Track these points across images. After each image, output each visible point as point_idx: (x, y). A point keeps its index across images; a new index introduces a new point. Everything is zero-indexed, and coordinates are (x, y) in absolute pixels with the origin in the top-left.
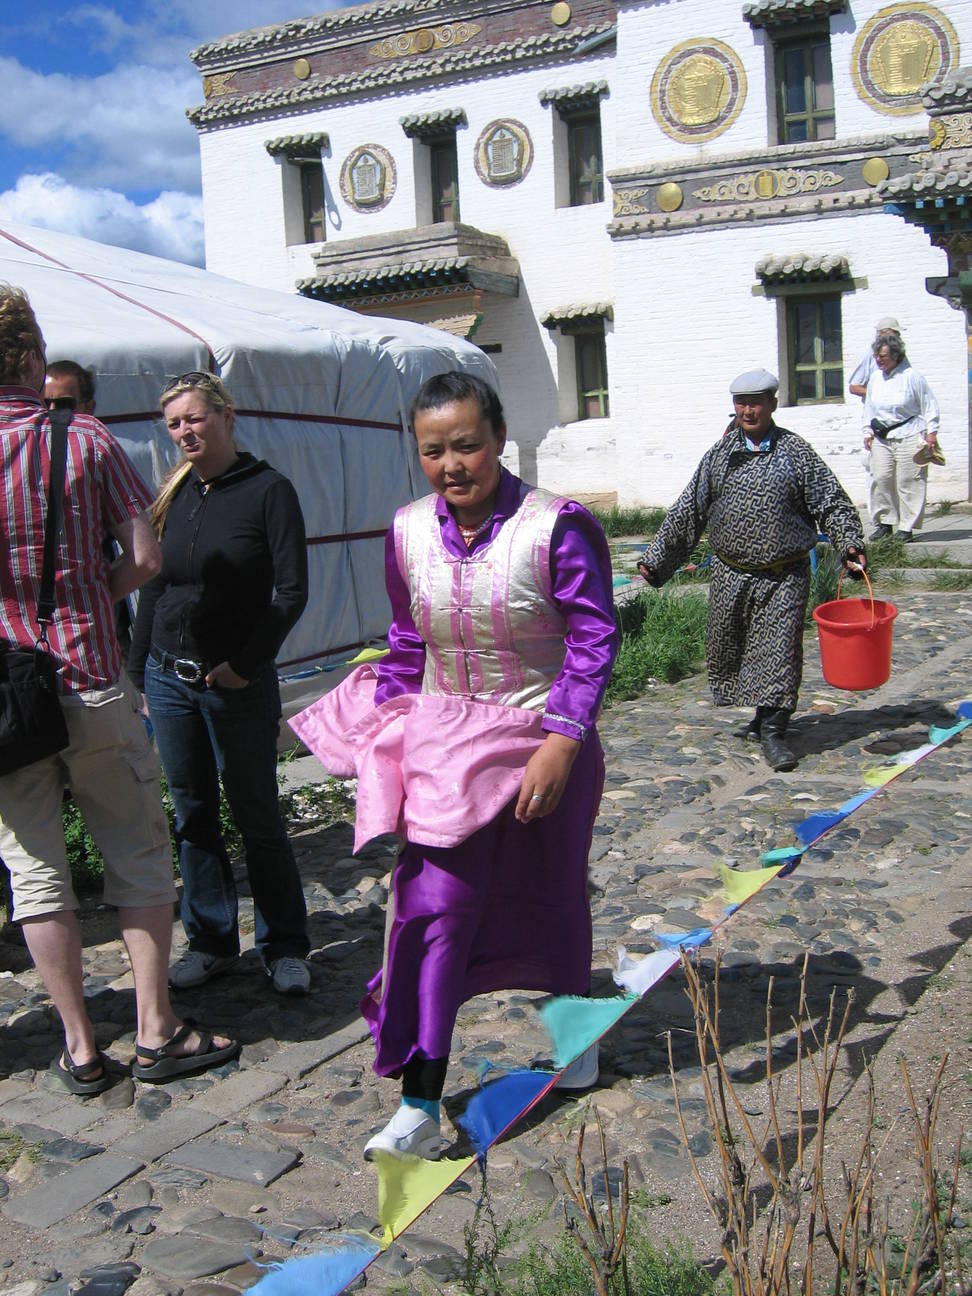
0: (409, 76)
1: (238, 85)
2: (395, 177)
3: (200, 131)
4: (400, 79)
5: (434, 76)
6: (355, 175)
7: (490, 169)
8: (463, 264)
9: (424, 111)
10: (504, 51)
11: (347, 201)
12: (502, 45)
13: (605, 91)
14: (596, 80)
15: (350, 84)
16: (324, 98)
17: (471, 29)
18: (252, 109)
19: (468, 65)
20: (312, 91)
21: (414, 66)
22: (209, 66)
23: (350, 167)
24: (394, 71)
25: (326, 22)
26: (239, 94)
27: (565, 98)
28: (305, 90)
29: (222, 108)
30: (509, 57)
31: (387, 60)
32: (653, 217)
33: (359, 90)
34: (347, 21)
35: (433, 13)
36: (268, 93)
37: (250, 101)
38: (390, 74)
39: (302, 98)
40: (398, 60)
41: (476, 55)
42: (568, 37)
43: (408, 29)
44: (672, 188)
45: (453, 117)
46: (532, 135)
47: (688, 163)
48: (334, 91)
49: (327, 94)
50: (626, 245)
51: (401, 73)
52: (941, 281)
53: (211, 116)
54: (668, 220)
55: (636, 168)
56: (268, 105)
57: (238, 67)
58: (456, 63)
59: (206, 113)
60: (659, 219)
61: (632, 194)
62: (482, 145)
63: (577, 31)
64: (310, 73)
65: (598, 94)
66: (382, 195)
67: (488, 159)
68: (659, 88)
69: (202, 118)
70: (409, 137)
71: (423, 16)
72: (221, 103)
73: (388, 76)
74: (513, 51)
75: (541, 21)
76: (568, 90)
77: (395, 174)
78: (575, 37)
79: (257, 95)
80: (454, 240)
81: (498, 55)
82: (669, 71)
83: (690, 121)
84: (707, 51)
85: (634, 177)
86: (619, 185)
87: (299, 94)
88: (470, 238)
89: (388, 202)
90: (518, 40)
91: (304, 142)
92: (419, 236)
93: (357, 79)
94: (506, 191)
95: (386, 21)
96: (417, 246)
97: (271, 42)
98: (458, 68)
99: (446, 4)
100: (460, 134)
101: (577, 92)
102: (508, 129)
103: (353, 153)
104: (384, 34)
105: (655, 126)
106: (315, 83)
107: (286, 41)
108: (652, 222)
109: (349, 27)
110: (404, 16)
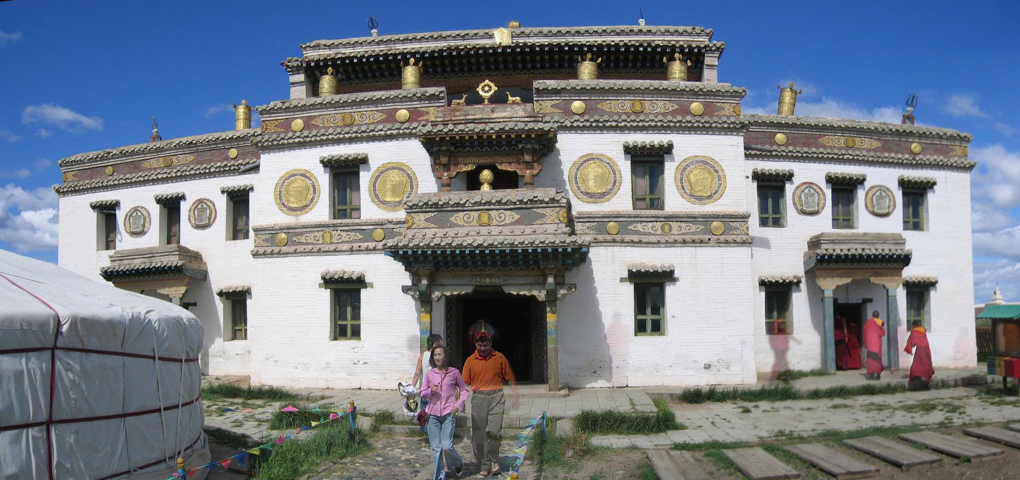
0: (160, 176)
1: (79, 176)
2: (150, 222)
3: (60, 196)
4: (155, 178)
5: (172, 177)
6: (131, 220)
7: (195, 221)
8: (181, 264)
9: (167, 193)
10: (206, 168)
11: (127, 232)
12: (205, 166)
13: (252, 189)
14: (248, 184)
15: (132, 179)
16: (119, 184)
17: (191, 158)
18: (85, 187)
19: (188, 173)
20: (113, 181)
21: (162, 172)
22: (66, 168)
23: (129, 215)
24: (153, 174)
25: (122, 150)
26: (79, 181)
27: (233, 191)
29: (71, 186)
30: (207, 171)
31: (150, 169)
32: (273, 248)
33: (136, 181)
34: (132, 151)
35: (173, 150)
36: (92, 181)
37: (84, 184)
39: (108, 184)
40: (155, 169)
41: (192, 169)
42: (236, 164)
43: (159, 156)
44: (284, 235)
45: (179, 196)
46: (216, 206)
47: (291, 224)
48: (124, 182)
49: (120, 182)
50: (260, 261)
51: (156, 175)
52: (408, 288)
53: (65, 190)
54: (280, 250)
55: (266, 225)
56: (93, 186)
57: (80, 168)
58: (182, 172)
59: (63, 189)
60: (276, 249)
61: (263, 237)
62: (192, 210)
63: (240, 162)
64: (113, 173)
65: (248, 190)
66: (143, 230)
67: (195, 216)
68: (278, 190)
69: (61, 191)
70: (158, 203)
71: (168, 150)
72: (71, 184)
73: (150, 176)
74: (210, 168)
75: (224, 156)
76: (235, 187)
77: (150, 220)
78: (239, 164)
79: (87, 181)
80: (177, 253)
81: (202, 170)
82: (283, 183)
83: (293, 205)
84: (302, 175)
85: (265, 229)
86: (258, 232)
87: (107, 182)
88: (184, 252)
89: (146, 233)
90: (212, 164)
91: (108, 204)
92: (160, 250)
93: (135, 177)
94: (203, 231)
95: (150, 152)
96: (159, 255)
97: (96, 158)
98: (183, 174)
99: (179, 146)
100: (182, 203)
101: (238, 188)
102: (205, 203)
103: (131, 210)
104: (149, 158)
105: (276, 206)
106: (115, 177)
107: (103, 158)
108: (273, 250)
109: (133, 153)
110: (159, 150)
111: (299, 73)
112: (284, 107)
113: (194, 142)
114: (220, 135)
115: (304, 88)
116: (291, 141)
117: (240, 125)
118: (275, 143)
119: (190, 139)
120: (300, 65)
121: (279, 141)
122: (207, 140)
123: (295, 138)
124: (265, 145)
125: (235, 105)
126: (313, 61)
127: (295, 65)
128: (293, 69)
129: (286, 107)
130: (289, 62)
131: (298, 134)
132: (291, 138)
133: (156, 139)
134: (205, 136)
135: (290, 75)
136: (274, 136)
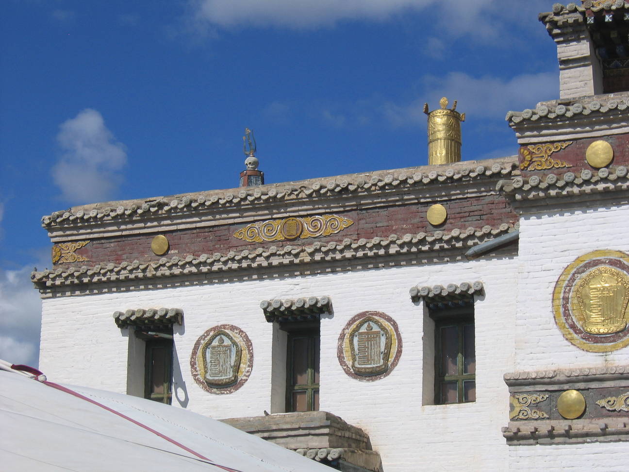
0: (275, 261)
1: (90, 253)
2: (251, 360)
3: (44, 296)
4: (265, 264)
5: (302, 263)
6: (208, 355)
7: (354, 360)
8: (336, 456)
9: (290, 297)
10: (378, 246)
11: (197, 381)
12: (376, 240)
13: (480, 293)
14: (472, 282)
15: (212, 264)
16: (182, 275)
17: (343, 222)
18: (104, 279)
19: (338, 256)
20: (170, 268)
21: (282, 253)
22: (61, 233)
23: (203, 345)
24: (260, 255)
25: (191, 202)
26: (91, 263)
27: (439, 296)
28: (164, 265)
29: (72, 275)
30: (382, 252)
31: (251, 244)
32: (554, 423)
33: (220, 270)
34: (213, 203)
35: (304, 203)
36: (124, 264)
37: (102, 271)
38: (255, 258)
39: (159, 273)
40: (263, 244)
41: (348, 247)
42: (446, 238)
43: (275, 216)
45: (319, 305)
46: (401, 330)
48: (194, 270)
49: (186, 271)
51: (267, 258)
53: (58, 282)
54: (570, 428)
55: (537, 373)
56: (122, 277)
57: (92, 236)
58: (326, 253)
59: (54, 279)
60: (561, 426)
61: (531, 399)
62: (347, 336)
63: (455, 233)
64: (169, 249)
65: (473, 295)
66: (236, 377)
67: (353, 349)
68: (562, 295)
69: (49, 283)
70: (269, 321)
71: (293, 205)
72: (71, 270)
73: (253, 260)
74: (387, 247)
75: (416, 220)
76: (442, 289)
77: (252, 357)
78: (453, 238)
79: (110, 266)
80: (326, 431)
81: (371, 249)
82: (573, 279)
83: (594, 329)
84: (612, 263)
85: (534, 382)
86: (517, 389)
87: (156, 269)
88: (339, 429)
89: (241, 384)
90: (393, 237)
91: (157, 317)
93: (219, 260)
94: (371, 383)
95: (255, 206)
96: (285, 434)
97: (130, 215)
98: (328, 258)
99: (319, 197)
100: (325, 323)
101: (451, 290)
102: (376, 322)
103: (208, 332)
104: (251, 219)
105: (556, 331)
106: (175, 260)
107: (146, 217)
108: (553, 428)
109: (215, 208)
110: (274, 204)
111: (578, 40)
112: (569, 114)
113: (351, 188)
114: (409, 174)
116: (587, 189)
117: (439, 152)
118: (553, 192)
119: (342, 180)
120: (581, 20)
121: (563, 188)
122: (380, 184)
123: (596, 183)
124: (531, 196)
125: (427, 108)
126: (609, 11)
127: (571, 21)
128: (565, 31)
129: (575, 115)
130: (557, 14)
131: (603, 173)
132: (587, 182)
133: (253, 179)
134: (375, 176)
135: (559, 43)
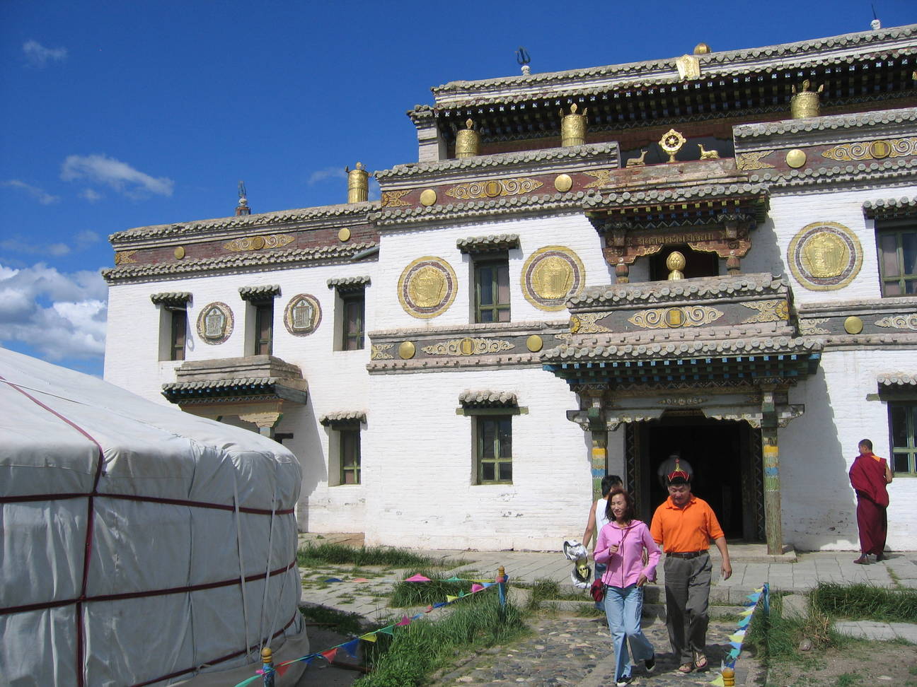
0: (247, 263)
1: (138, 258)
2: (233, 324)
3: (110, 284)
4: (241, 265)
5: (263, 264)
6: (207, 321)
7: (293, 324)
8: (273, 382)
9: (256, 285)
10: (308, 254)
11: (201, 336)
12: (307, 250)
13: (368, 282)
14: (364, 276)
15: (209, 265)
16: (192, 271)
17: (288, 239)
18: (145, 274)
19: (285, 260)
20: (184, 267)
21: (251, 258)
22: (120, 245)
23: (204, 315)
24: (238, 259)
25: (198, 226)
26: (138, 264)
27: (344, 284)
28: (181, 265)
29: (126, 271)
30: (310, 257)
31: (234, 252)
32: (396, 361)
33: (214, 269)
34: (211, 227)
35: (265, 227)
36: (155, 266)
37: (144, 269)
38: (235, 261)
39: (178, 271)
40: (241, 253)
41: (290, 254)
42: (348, 249)
43: (248, 235)
44: (409, 345)
45: (273, 290)
46: (321, 305)
47: (420, 330)
48: (199, 268)
49: (194, 269)
50: (379, 378)
51: (243, 261)
52: (576, 413)
53: (117, 276)
54: (405, 364)
55: (387, 331)
56: (156, 273)
57: (139, 247)
58: (277, 258)
59: (115, 274)
60: (400, 363)
61: (383, 347)
62: (290, 309)
63: (354, 246)
64: (185, 256)
65: (364, 284)
66: (223, 334)
67: (293, 317)
68: (403, 284)
69: (112, 277)
70: (243, 300)
71: (259, 228)
72: (125, 268)
74: (314, 254)
75: (332, 238)
76: (346, 280)
77: (233, 322)
78: (352, 249)
79: (149, 266)
80: (268, 366)
81: (304, 255)
82: (410, 274)
83: (422, 305)
84: (433, 264)
85: (385, 337)
86: (376, 341)
87: (176, 268)
88: (278, 366)
89: (227, 339)
90: (317, 248)
91: (176, 298)
92: (245, 362)
93: (214, 262)
94: (303, 338)
95: (235, 229)
96: (244, 368)
97: (161, 234)
98: (278, 261)
99: (274, 223)
100: (276, 300)
101: (351, 281)
102: (307, 301)
103: (207, 307)
104: (234, 237)
105: (400, 306)
106: (187, 262)
107: (171, 235)
108: (395, 365)
109: (212, 230)
110: (247, 227)
111: (430, 127)
112: (410, 173)
113: (293, 218)
114: (328, 210)
115: (436, 147)
116: (419, 219)
117: (354, 196)
118: (399, 221)
119: (288, 213)
120: (431, 115)
121: (405, 218)
122: (310, 215)
123: (424, 215)
124: (386, 223)
125: (347, 169)
126: (448, 110)
127: (425, 116)
128: (422, 122)
129: (414, 173)
130: (417, 111)
131: (428, 209)
132: (419, 215)
133: (243, 212)
134: (308, 210)
135: (419, 129)
136: (398, 212)
